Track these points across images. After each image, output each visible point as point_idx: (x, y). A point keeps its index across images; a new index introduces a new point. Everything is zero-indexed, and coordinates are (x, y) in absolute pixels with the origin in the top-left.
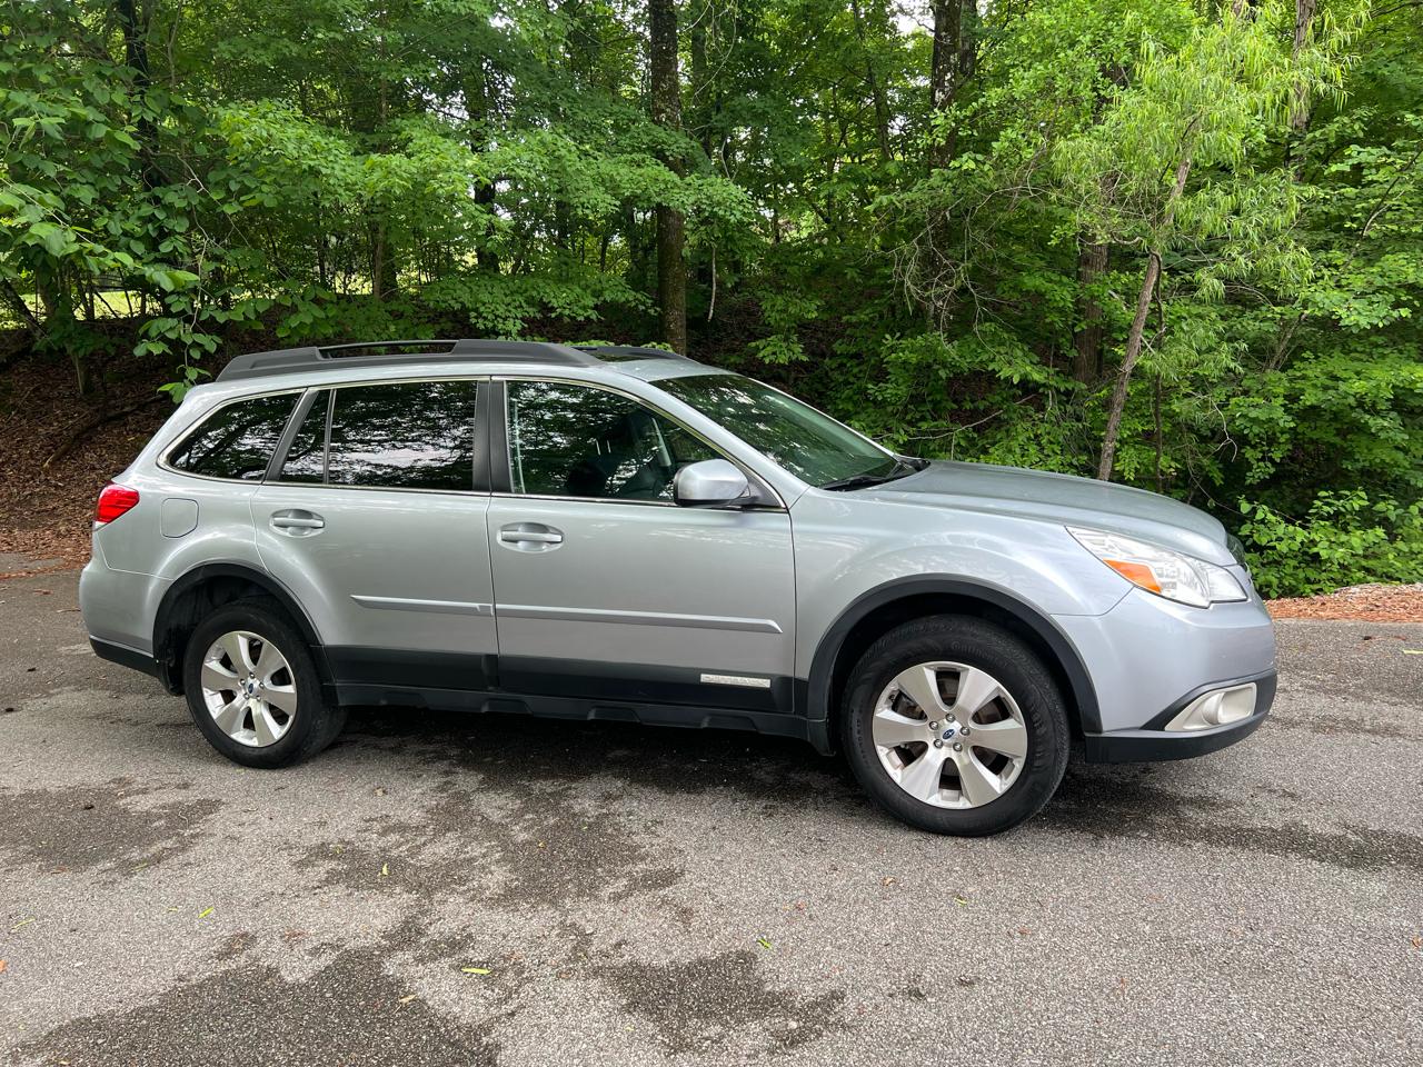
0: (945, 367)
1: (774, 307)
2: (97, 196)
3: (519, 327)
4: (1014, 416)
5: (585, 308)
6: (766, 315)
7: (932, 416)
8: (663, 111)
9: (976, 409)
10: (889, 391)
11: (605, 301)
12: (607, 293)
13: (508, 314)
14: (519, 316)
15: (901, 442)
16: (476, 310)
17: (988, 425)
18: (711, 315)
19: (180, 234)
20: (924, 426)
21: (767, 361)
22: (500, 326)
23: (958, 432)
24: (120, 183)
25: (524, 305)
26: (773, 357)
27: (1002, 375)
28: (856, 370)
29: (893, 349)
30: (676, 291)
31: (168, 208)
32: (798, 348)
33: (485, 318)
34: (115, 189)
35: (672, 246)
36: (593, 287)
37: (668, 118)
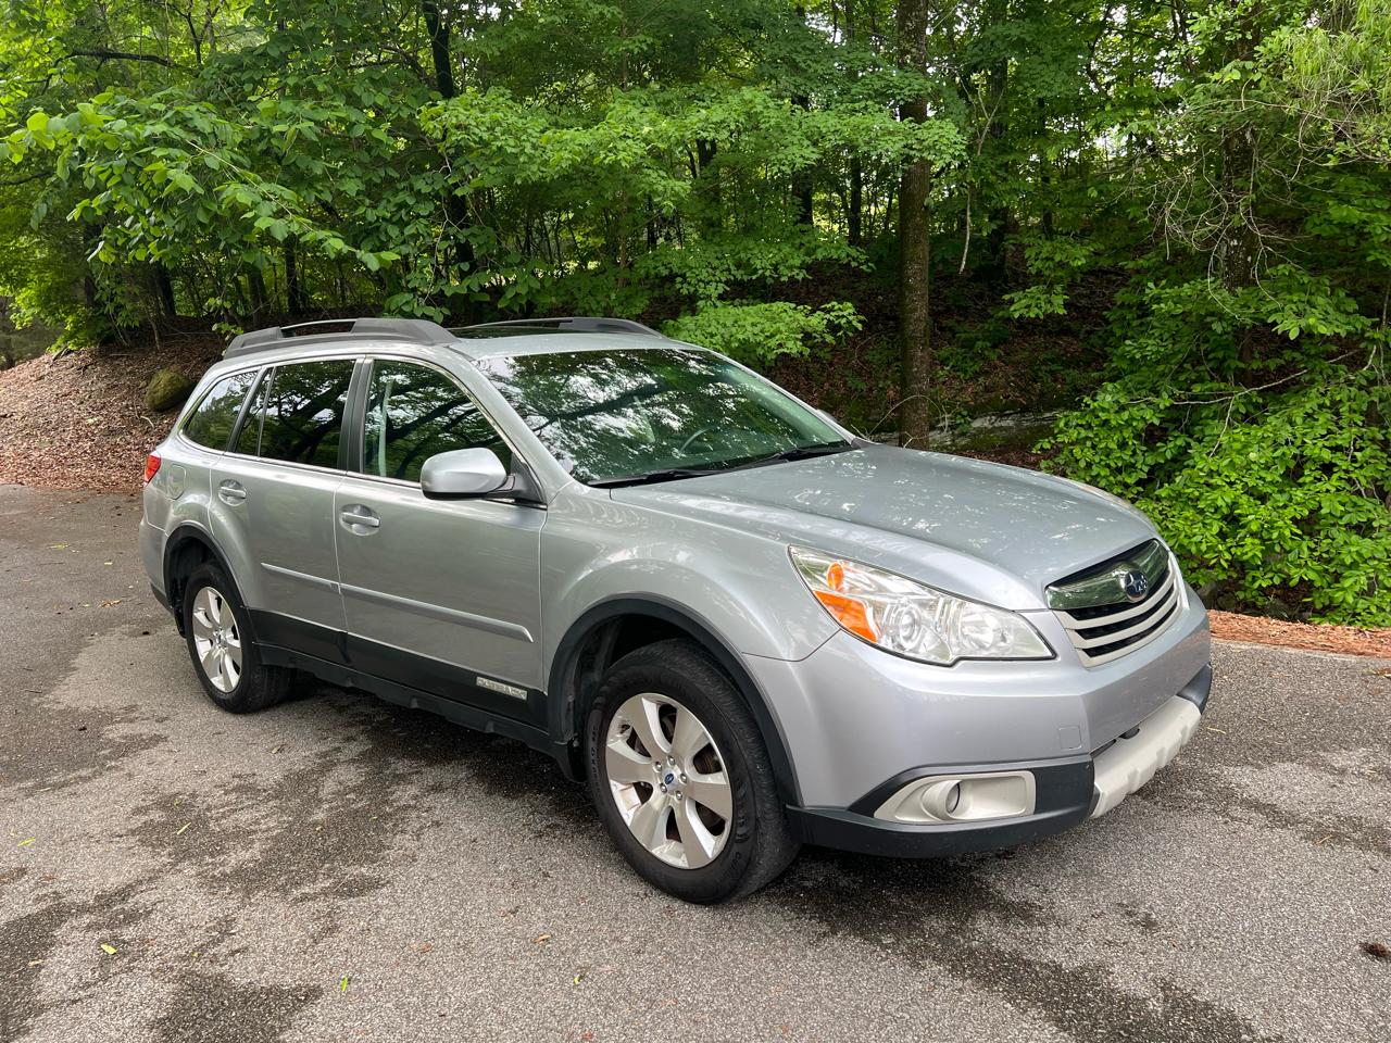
0: (1220, 319)
1: (1038, 254)
2: (362, 187)
3: (721, 291)
4: (1319, 378)
5: (791, 268)
6: (1028, 264)
7: (1211, 376)
8: (908, 52)
9: (1266, 370)
10: (1149, 348)
11: (817, 259)
12: (819, 250)
13: (711, 278)
14: (723, 279)
15: (1162, 407)
16: (683, 276)
17: (1285, 387)
18: (963, 267)
19: (424, 217)
20: (1197, 389)
21: (1017, 315)
22: (701, 291)
23: (1238, 397)
24: (383, 175)
25: (732, 268)
26: (1024, 311)
27: (1280, 329)
28: (1135, 323)
29: (1158, 300)
30: (917, 243)
31: (418, 194)
32: (1059, 300)
33: (689, 284)
34: (379, 181)
35: (914, 195)
36: (807, 245)
37: (913, 59)
